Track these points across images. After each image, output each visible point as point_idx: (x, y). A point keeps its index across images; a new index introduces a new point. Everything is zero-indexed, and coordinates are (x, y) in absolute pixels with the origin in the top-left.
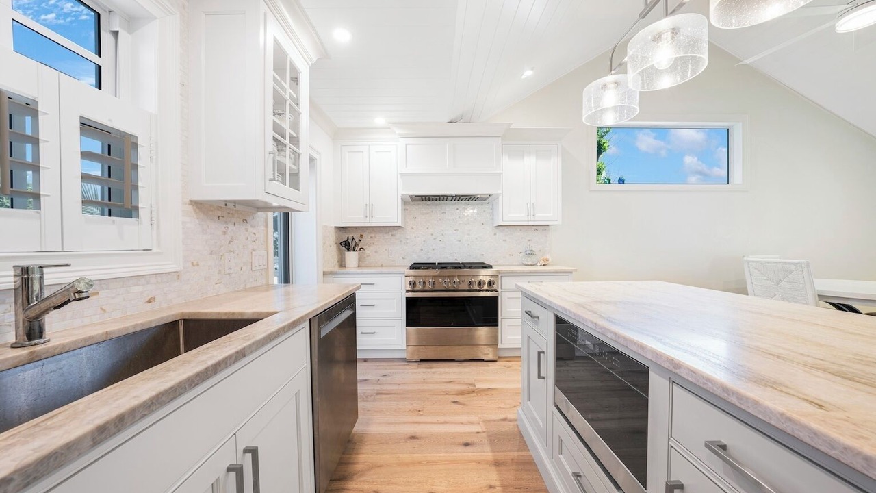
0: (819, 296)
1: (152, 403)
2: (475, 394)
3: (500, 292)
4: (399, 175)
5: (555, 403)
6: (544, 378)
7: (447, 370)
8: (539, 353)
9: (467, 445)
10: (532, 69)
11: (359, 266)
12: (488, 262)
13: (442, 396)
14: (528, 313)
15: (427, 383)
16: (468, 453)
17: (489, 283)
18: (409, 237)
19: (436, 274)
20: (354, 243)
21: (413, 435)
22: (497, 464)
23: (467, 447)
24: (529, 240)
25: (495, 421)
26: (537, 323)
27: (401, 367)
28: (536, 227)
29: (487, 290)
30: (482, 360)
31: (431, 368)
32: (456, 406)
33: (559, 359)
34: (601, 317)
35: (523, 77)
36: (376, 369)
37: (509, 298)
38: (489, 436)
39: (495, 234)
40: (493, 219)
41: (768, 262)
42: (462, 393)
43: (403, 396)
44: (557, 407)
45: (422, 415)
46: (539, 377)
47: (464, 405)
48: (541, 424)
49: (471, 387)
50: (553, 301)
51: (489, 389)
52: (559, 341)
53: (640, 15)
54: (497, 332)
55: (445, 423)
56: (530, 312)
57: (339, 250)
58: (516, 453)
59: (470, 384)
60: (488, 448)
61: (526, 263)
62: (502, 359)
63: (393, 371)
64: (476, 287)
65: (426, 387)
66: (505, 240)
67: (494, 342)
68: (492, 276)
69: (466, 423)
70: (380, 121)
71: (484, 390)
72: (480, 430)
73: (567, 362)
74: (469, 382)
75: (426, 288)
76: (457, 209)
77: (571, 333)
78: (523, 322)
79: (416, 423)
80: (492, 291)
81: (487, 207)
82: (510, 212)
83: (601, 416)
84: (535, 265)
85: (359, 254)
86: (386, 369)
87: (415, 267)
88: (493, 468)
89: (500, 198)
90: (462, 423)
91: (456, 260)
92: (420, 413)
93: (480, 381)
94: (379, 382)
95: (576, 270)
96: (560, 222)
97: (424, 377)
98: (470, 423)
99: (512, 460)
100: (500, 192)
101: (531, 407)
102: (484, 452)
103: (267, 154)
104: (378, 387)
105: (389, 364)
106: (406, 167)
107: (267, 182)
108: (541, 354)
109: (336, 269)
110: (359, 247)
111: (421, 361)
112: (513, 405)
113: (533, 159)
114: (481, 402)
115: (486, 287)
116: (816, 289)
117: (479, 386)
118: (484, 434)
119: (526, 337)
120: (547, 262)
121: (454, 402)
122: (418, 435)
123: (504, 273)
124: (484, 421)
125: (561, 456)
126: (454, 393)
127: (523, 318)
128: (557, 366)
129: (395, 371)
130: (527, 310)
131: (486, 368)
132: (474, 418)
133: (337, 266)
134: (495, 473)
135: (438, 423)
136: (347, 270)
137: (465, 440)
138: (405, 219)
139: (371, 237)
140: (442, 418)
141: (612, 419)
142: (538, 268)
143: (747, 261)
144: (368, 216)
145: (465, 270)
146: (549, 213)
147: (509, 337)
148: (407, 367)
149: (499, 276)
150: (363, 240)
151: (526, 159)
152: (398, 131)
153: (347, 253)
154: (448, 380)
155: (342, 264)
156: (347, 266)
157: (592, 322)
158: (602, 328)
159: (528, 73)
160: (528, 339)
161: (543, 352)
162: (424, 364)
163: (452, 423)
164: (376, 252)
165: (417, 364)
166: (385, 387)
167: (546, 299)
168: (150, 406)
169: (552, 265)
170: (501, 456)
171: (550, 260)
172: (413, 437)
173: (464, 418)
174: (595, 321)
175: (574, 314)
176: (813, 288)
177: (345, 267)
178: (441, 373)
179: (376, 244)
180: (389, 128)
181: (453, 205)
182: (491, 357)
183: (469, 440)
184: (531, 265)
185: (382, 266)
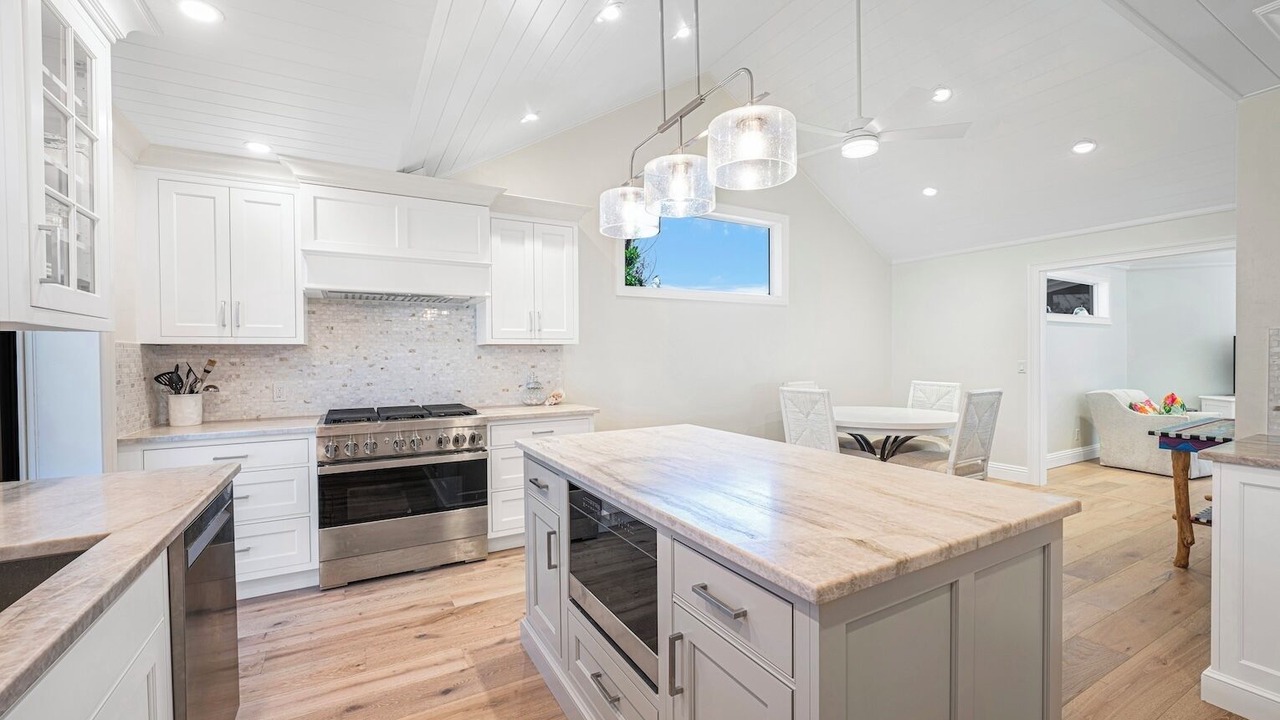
0: (837, 427)
1: (10, 694)
2: (454, 617)
3: (489, 451)
4: (299, 254)
5: (570, 596)
6: (555, 567)
7: (401, 589)
8: (549, 534)
9: (446, 692)
10: (537, 114)
11: (203, 422)
12: (469, 403)
13: (397, 634)
14: (534, 482)
15: (366, 619)
16: (452, 702)
17: (473, 438)
18: (316, 363)
19: (378, 430)
20: (192, 378)
21: (352, 704)
22: (494, 703)
23: (447, 696)
24: (533, 367)
25: (487, 648)
26: (545, 495)
27: (314, 601)
28: (543, 349)
29: (468, 450)
30: (463, 563)
31: (370, 592)
32: (425, 642)
33: (575, 541)
34: (617, 480)
35: (523, 121)
36: (256, 617)
37: (503, 459)
38: (479, 671)
39: (479, 358)
40: (475, 334)
41: (799, 392)
42: (433, 620)
43: (322, 650)
44: (574, 601)
45: (364, 670)
46: (550, 566)
47: (437, 637)
48: (553, 630)
49: (446, 608)
50: (565, 465)
51: (477, 604)
52: (574, 515)
53: (659, 128)
54: (486, 513)
55: (408, 671)
56: (536, 480)
57: (151, 391)
58: (520, 682)
59: (445, 604)
60: (480, 687)
61: (529, 402)
62: (493, 556)
63: (295, 612)
64: (451, 447)
65: (366, 625)
66: (497, 367)
67: (480, 530)
68: (476, 427)
69: (443, 661)
70: (258, 148)
71: (468, 608)
72: (466, 666)
73: (587, 543)
74: (442, 601)
75: (361, 455)
76: (414, 315)
77: (587, 503)
78: (527, 495)
79: (355, 685)
80: (477, 450)
81: (466, 315)
82: (503, 325)
83: (631, 604)
84: (543, 404)
85: (203, 398)
86: (278, 612)
87: (335, 417)
88: (490, 710)
89: (488, 301)
90: (436, 665)
91: (412, 401)
92: (361, 668)
93: (459, 596)
94: (267, 638)
95: (598, 411)
96: (576, 341)
97: (360, 610)
98: (449, 660)
99: (516, 691)
100: (487, 294)
101: (540, 612)
102: (474, 694)
103: (35, 231)
104: (267, 647)
105: (284, 602)
106: (315, 238)
107: (36, 286)
108: (552, 536)
109: (147, 432)
110: (205, 384)
111: (350, 584)
112: (513, 619)
113: (538, 245)
114: (466, 626)
115: (466, 445)
116: (836, 419)
117: (458, 603)
118: (473, 670)
119: (531, 517)
120: (559, 400)
121: (420, 637)
122: (360, 702)
123: (493, 421)
124: (471, 653)
125: (579, 662)
126: (418, 623)
127: (526, 489)
128: (572, 551)
129: (300, 611)
130: (532, 477)
131: (468, 574)
132: (454, 652)
133: (147, 426)
134: (493, 715)
135: (395, 675)
136: (174, 433)
137: (443, 687)
138: (309, 330)
139: (233, 364)
140: (400, 667)
141: (642, 606)
142: (547, 410)
143: (782, 391)
144: (227, 322)
145: (430, 419)
146: (562, 327)
147: (504, 520)
148: (325, 600)
149: (488, 427)
150: (215, 370)
151: (528, 245)
152: (296, 171)
153: (174, 399)
154: (404, 606)
155: (160, 419)
156: (172, 422)
157: (607, 488)
158: (616, 493)
159: (531, 117)
160: (532, 517)
161: (554, 533)
162: (356, 589)
163: (420, 668)
164: (244, 392)
165: (342, 591)
166: (282, 644)
167: (556, 462)
168: (7, 699)
169: (567, 403)
170: (499, 691)
171: (564, 396)
172: (353, 708)
173: (439, 656)
174: (609, 486)
175: (589, 480)
176: (833, 419)
177: (168, 424)
178: (391, 597)
179: (243, 376)
180: (279, 162)
181: (405, 307)
182: (474, 555)
183: (450, 684)
184: (537, 405)
185: (258, 419)
